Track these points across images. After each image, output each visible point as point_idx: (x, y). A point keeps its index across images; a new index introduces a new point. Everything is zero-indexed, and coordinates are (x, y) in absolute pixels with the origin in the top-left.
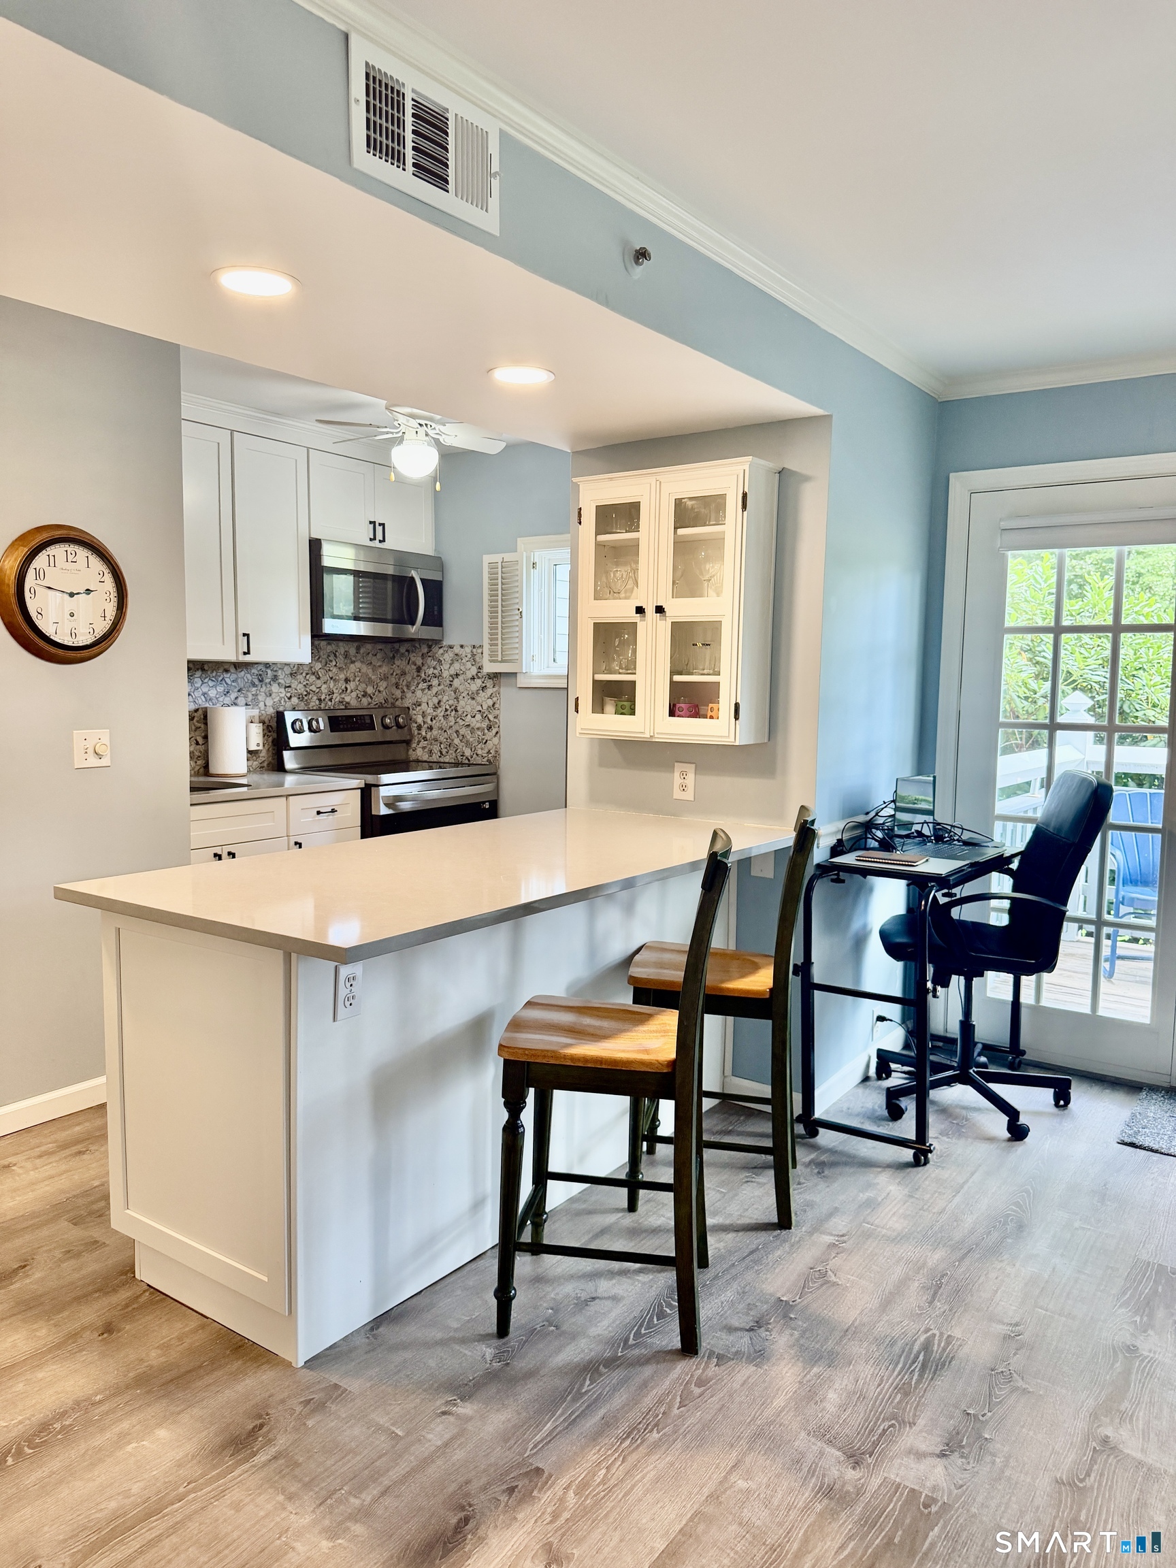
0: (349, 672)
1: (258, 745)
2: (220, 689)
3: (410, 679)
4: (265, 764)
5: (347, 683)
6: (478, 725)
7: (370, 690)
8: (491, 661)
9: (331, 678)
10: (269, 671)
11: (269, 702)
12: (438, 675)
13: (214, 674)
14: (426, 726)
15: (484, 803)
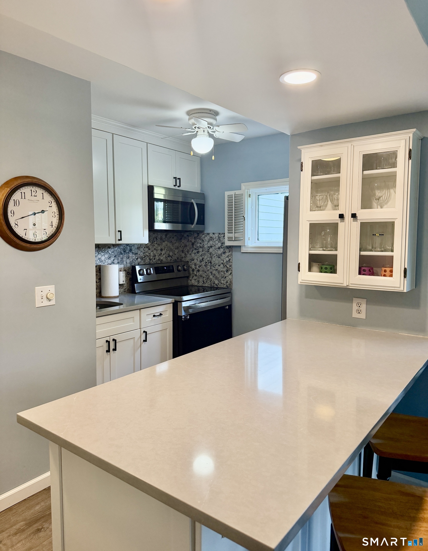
0: (162, 246)
1: (123, 281)
2: (107, 256)
3: (188, 249)
4: (126, 290)
5: (161, 251)
6: (222, 269)
7: (171, 254)
8: (229, 240)
9: (155, 249)
10: (128, 247)
11: (128, 261)
12: (202, 246)
13: (104, 249)
14: (196, 270)
15: (226, 306)
